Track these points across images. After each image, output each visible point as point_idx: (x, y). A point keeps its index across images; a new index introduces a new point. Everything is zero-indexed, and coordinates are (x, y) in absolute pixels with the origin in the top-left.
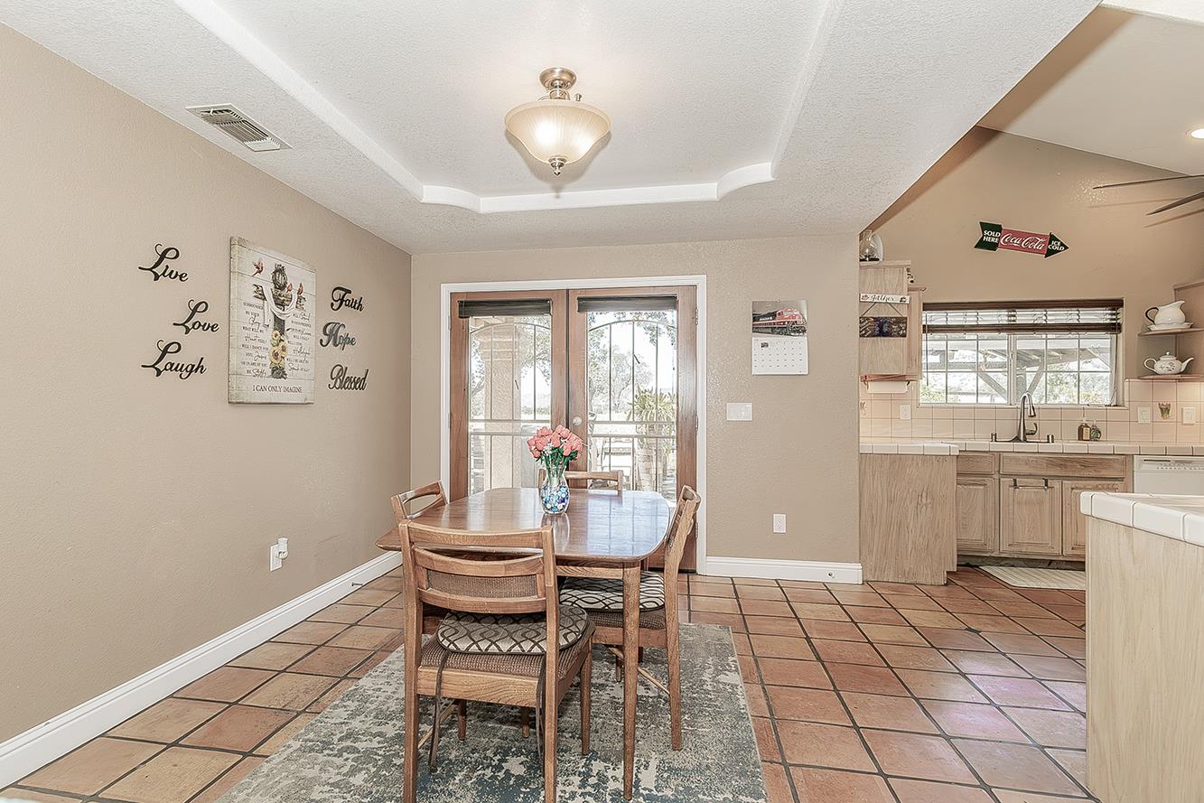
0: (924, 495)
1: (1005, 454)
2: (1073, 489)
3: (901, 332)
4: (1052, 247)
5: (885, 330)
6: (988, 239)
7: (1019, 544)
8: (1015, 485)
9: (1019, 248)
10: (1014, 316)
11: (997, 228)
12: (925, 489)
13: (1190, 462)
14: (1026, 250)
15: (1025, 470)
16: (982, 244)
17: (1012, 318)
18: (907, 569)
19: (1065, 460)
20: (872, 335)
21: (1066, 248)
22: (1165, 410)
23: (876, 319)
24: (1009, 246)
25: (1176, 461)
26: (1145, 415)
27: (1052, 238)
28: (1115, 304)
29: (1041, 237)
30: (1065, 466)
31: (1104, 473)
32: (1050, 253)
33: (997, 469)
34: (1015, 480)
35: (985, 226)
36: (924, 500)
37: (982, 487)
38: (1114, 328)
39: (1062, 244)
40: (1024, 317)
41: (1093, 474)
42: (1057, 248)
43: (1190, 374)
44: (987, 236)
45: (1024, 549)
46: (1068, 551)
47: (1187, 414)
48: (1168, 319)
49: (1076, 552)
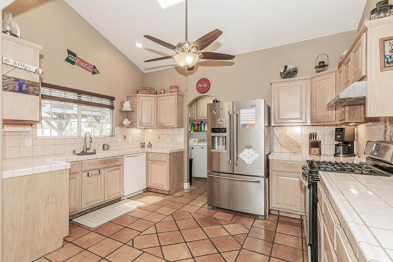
1: (84, 162)
2: (108, 172)
4: (94, 71)
5: (24, 88)
6: (71, 59)
7: (89, 202)
8: (88, 175)
9: (82, 67)
10: (81, 97)
11: (75, 55)
12: (51, 193)
14: (85, 69)
15: (92, 167)
16: (67, 60)
17: (80, 98)
20: (13, 91)
21: (99, 73)
22: (125, 137)
23: (16, 80)
24: (79, 65)
25: (134, 156)
26: (120, 139)
27: (94, 67)
28: (112, 99)
29: (91, 65)
30: (106, 163)
31: (117, 164)
32: (94, 73)
33: (81, 169)
34: (88, 173)
35: (69, 52)
36: (51, 200)
37: (74, 180)
38: (112, 107)
39: (98, 71)
40: (84, 98)
41: (114, 165)
42: (96, 72)
43: (131, 125)
44: (70, 57)
45: (91, 204)
46: (106, 199)
47: (130, 139)
48: (127, 106)
49: (109, 198)
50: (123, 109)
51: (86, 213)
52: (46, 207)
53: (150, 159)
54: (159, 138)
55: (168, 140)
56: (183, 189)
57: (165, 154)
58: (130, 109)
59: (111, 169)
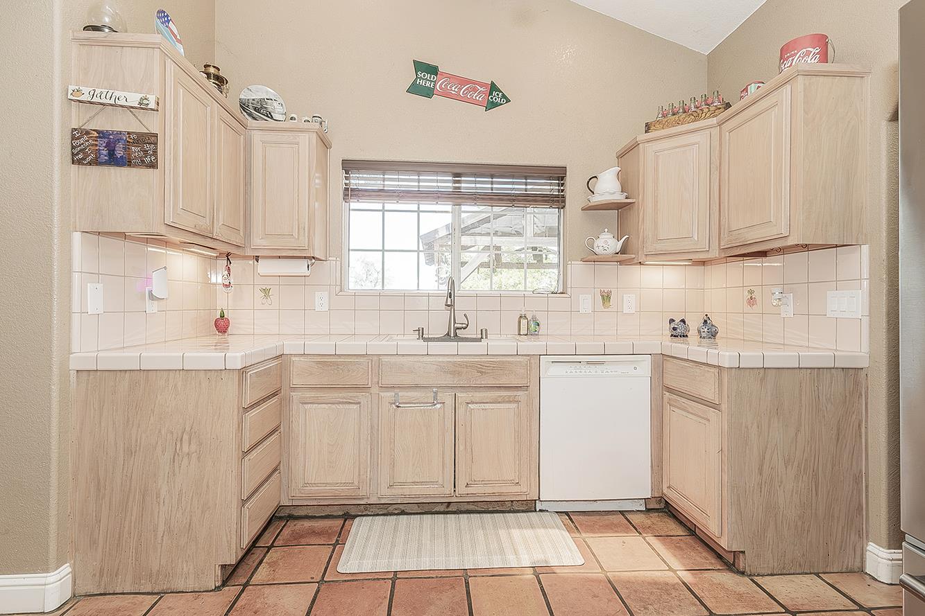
0: (186, 437)
1: (385, 359)
2: (468, 403)
3: (148, 159)
4: (494, 97)
5: (119, 153)
6: (422, 83)
7: (403, 484)
8: (396, 401)
9: (457, 98)
11: (433, 70)
12: (188, 429)
13: (602, 363)
14: (465, 100)
15: (410, 379)
16: (414, 89)
17: (458, 185)
18: (154, 571)
19: (460, 365)
20: (96, 162)
21: (508, 101)
22: (606, 297)
23: (102, 134)
24: (446, 95)
25: (588, 363)
26: (586, 302)
27: (493, 88)
28: (559, 175)
29: (481, 84)
30: (459, 373)
31: (504, 381)
32: (492, 105)
33: (375, 380)
34: (397, 395)
35: (420, 67)
36: (185, 449)
37: (355, 407)
38: (558, 201)
39: (504, 96)
41: (491, 381)
42: (498, 100)
43: (626, 255)
44: (421, 78)
45: (407, 492)
46: (461, 489)
47: (628, 302)
48: (608, 188)
49: (470, 490)
50: (597, 199)
51: (403, 513)
52: (174, 462)
53: (670, 382)
54: (752, 301)
55: (788, 311)
56: (861, 571)
57: (713, 370)
58: (619, 198)
59: (478, 395)
